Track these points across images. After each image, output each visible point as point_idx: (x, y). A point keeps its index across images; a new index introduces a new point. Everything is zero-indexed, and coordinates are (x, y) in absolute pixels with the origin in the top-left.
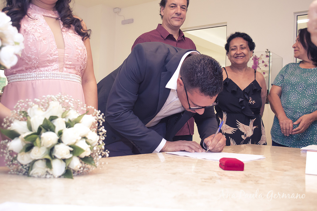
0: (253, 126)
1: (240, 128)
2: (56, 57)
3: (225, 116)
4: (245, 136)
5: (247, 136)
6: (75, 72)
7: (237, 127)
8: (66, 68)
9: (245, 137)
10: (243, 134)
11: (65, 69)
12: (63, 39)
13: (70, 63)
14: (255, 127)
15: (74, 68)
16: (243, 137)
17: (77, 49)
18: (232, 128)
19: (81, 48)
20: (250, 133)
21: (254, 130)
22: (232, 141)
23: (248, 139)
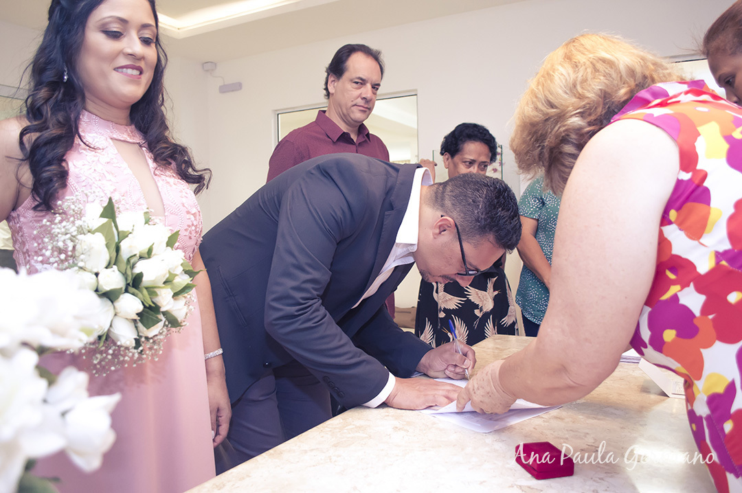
0: (494, 291)
1: (470, 298)
5: (485, 310)
7: (465, 296)
9: (481, 311)
10: (477, 307)
12: (159, 192)
14: (496, 293)
16: (477, 312)
18: (456, 298)
20: (489, 305)
21: (496, 299)
22: (457, 322)
23: (486, 316)
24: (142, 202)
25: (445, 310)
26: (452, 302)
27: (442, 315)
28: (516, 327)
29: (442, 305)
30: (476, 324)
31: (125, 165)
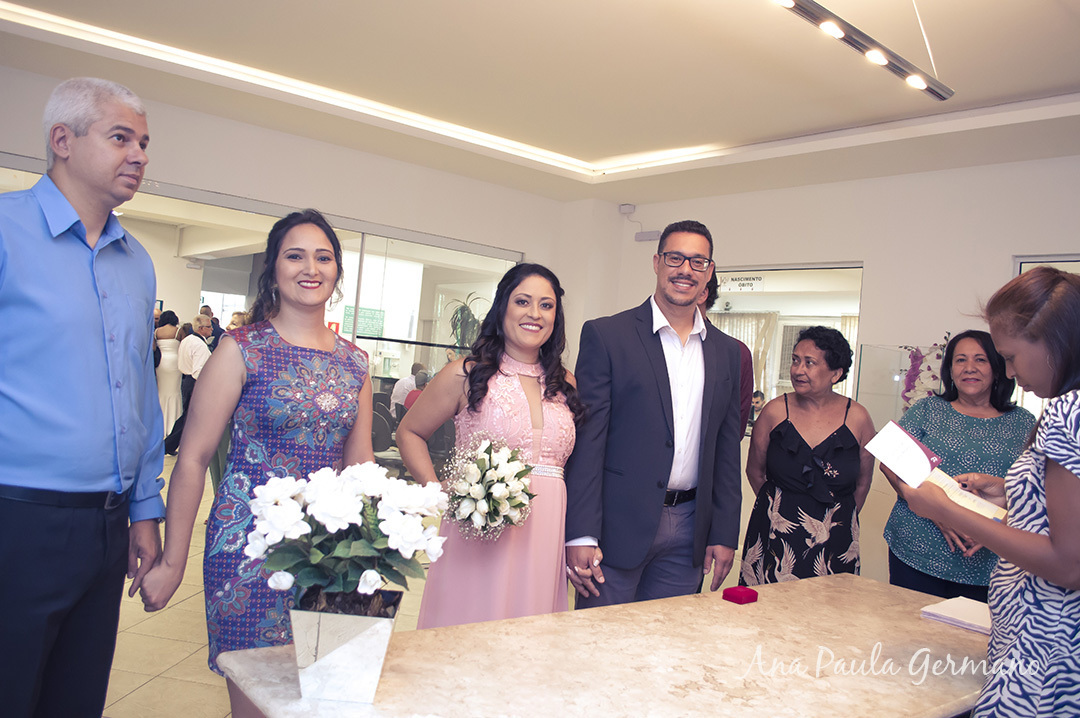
0: (833, 521)
1: (803, 525)
2: (529, 440)
3: (778, 495)
4: (813, 540)
5: (817, 542)
6: (554, 462)
7: (798, 522)
8: (543, 456)
9: (813, 542)
10: (809, 536)
11: (541, 459)
13: (549, 449)
14: (835, 524)
15: (555, 457)
16: (808, 542)
17: (562, 428)
19: (565, 428)
20: (823, 536)
21: (832, 531)
22: (786, 547)
23: (818, 548)
24: (529, 419)
25: (777, 532)
26: (784, 526)
27: (773, 536)
28: (857, 565)
29: (774, 526)
30: (805, 553)
31: (523, 393)
